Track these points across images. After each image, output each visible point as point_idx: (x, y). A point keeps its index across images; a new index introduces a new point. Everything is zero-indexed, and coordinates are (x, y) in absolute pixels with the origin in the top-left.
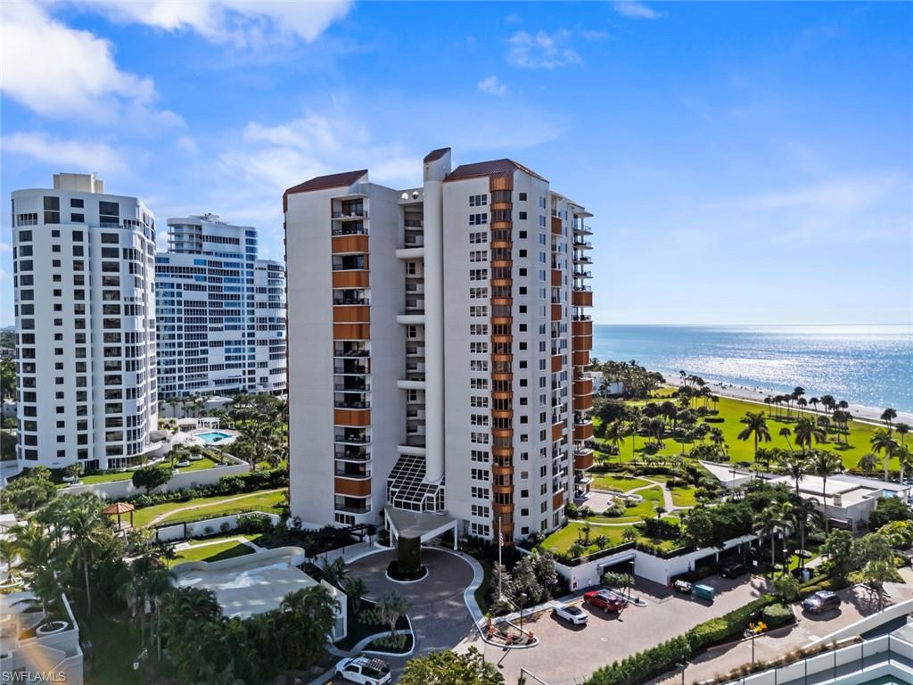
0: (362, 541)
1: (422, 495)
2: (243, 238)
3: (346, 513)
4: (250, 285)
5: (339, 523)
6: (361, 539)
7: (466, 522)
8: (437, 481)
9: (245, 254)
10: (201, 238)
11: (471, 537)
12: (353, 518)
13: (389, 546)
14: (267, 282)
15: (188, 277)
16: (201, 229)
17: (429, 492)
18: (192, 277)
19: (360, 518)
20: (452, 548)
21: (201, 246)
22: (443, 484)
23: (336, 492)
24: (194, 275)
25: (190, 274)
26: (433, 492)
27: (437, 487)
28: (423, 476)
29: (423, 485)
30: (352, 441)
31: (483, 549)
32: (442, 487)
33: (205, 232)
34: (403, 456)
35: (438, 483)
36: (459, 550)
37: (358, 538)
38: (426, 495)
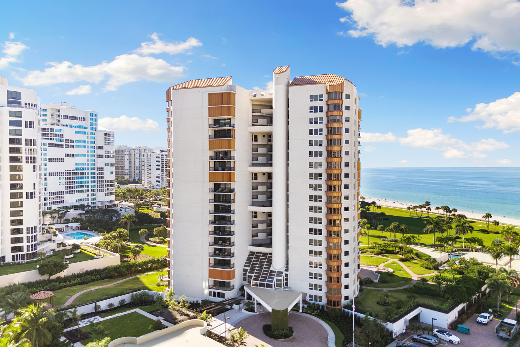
0: (231, 308)
1: (273, 278)
2: (88, 117)
3: (217, 291)
4: (94, 145)
5: (212, 297)
6: (231, 307)
7: (305, 295)
8: (281, 269)
9: (89, 127)
10: (59, 116)
11: (310, 303)
12: (223, 294)
13: (254, 312)
14: (104, 143)
15: (51, 139)
16: (59, 111)
17: (277, 276)
18: (53, 139)
19: (229, 294)
20: (298, 311)
21: (59, 121)
22: (287, 270)
23: (209, 278)
24: (55, 138)
25: (52, 138)
26: (281, 276)
27: (282, 273)
28: (270, 266)
29: (271, 271)
30: (221, 245)
31: (320, 311)
32: (286, 273)
33: (62, 113)
34: (251, 252)
35: (283, 270)
36: (303, 312)
37: (229, 307)
38: (276, 278)
